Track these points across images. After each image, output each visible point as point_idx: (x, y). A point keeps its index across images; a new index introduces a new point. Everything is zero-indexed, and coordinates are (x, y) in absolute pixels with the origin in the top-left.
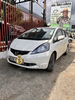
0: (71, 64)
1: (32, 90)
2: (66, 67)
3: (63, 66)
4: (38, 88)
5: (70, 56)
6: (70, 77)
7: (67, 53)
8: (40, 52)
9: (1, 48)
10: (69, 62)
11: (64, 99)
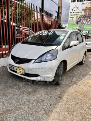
0: (87, 76)
1: (30, 106)
2: (78, 80)
3: (75, 79)
4: (39, 104)
5: (87, 66)
6: (81, 93)
7: (83, 62)
8: (45, 61)
9: (3, 53)
10: (84, 73)
11: (67, 119)
